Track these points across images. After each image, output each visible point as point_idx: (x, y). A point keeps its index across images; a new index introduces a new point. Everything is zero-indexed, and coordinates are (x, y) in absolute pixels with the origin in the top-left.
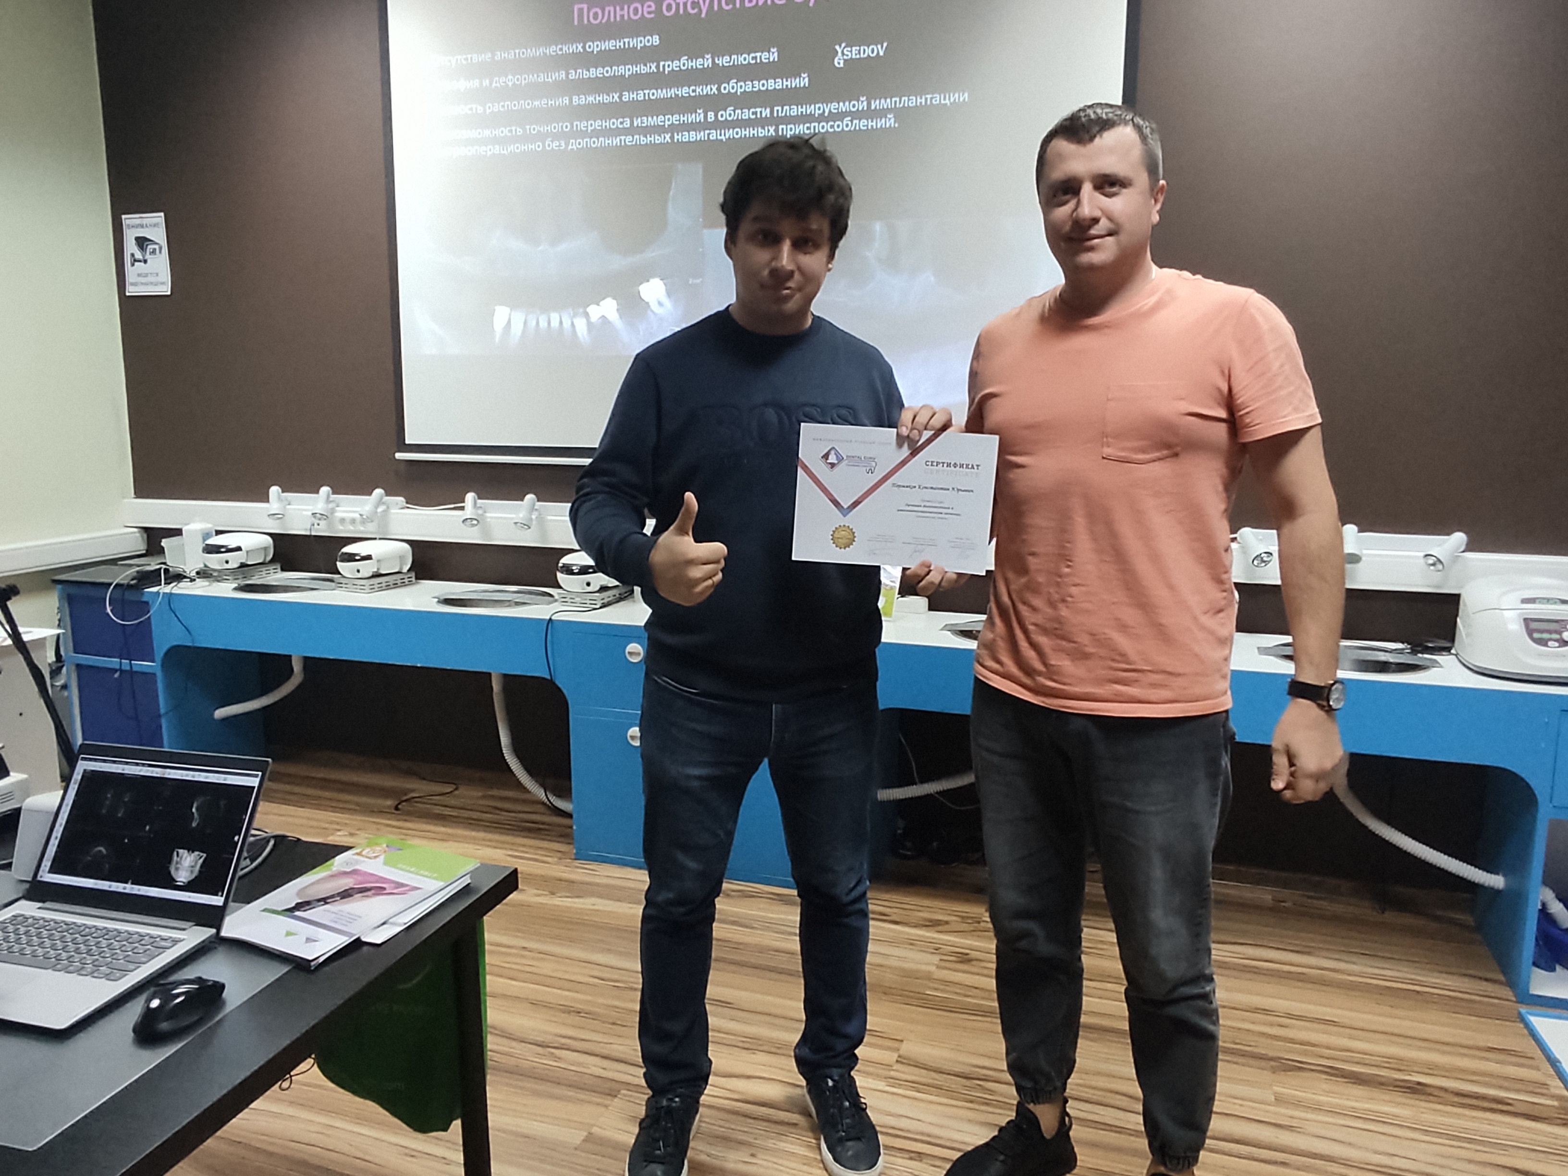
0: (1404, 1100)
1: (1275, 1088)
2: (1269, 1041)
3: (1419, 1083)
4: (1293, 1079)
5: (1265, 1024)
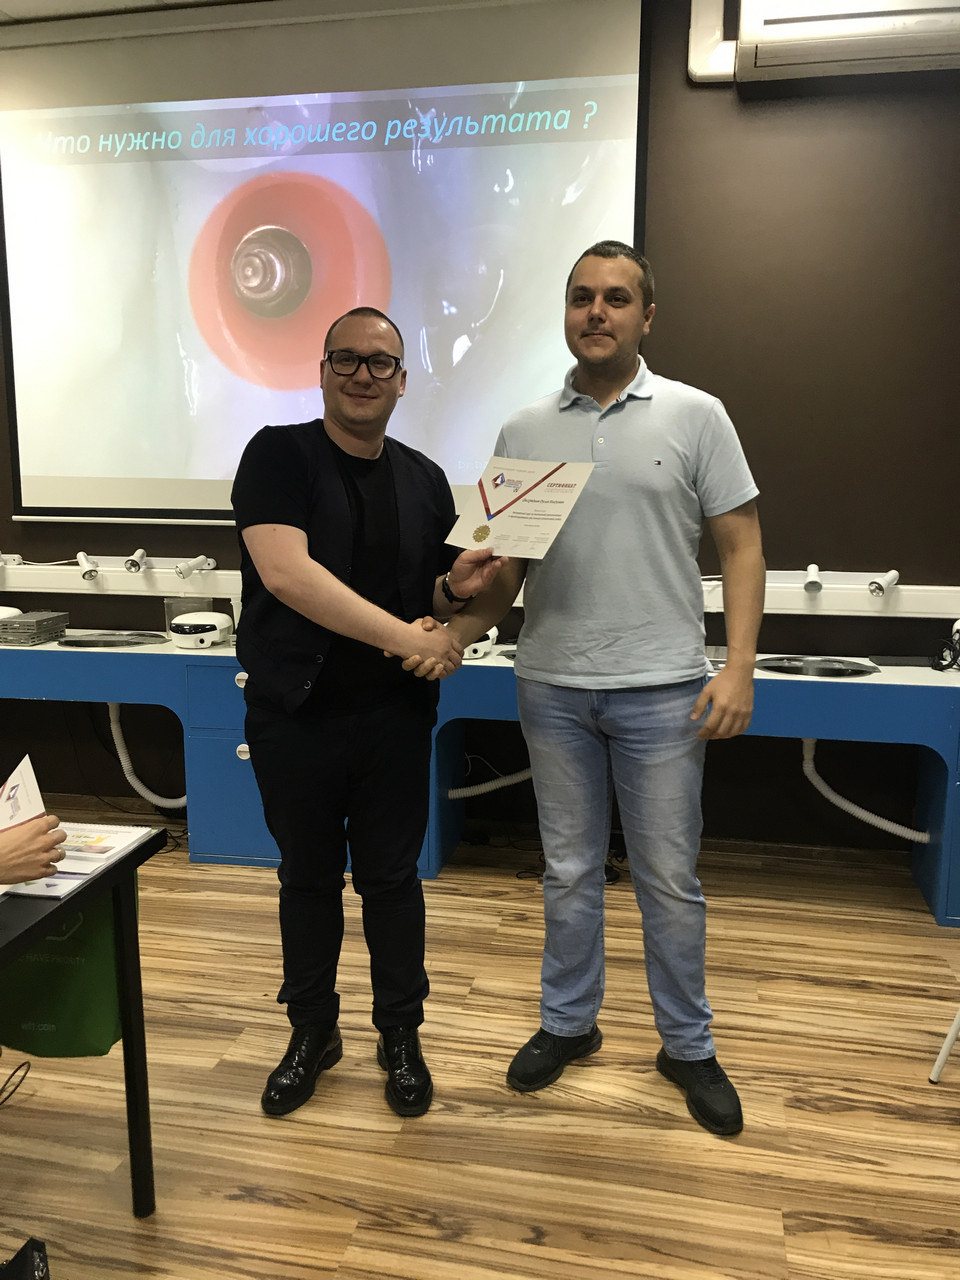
0: (852, 993)
1: (759, 992)
2: (755, 961)
3: (864, 981)
4: (773, 985)
5: (753, 950)
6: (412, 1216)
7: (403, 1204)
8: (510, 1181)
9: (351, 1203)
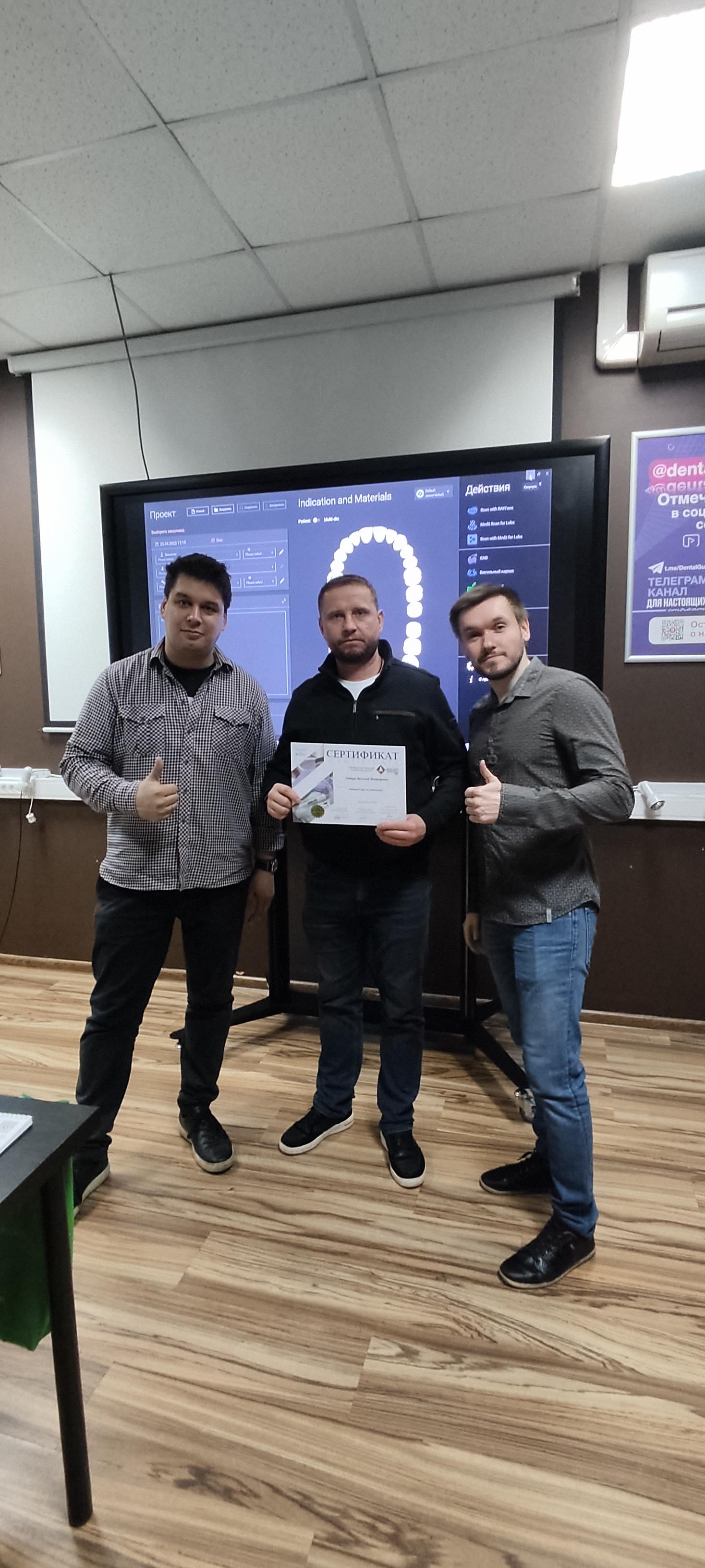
6: (373, 1528)
7: (362, 1507)
8: (476, 1473)
9: (307, 1502)
